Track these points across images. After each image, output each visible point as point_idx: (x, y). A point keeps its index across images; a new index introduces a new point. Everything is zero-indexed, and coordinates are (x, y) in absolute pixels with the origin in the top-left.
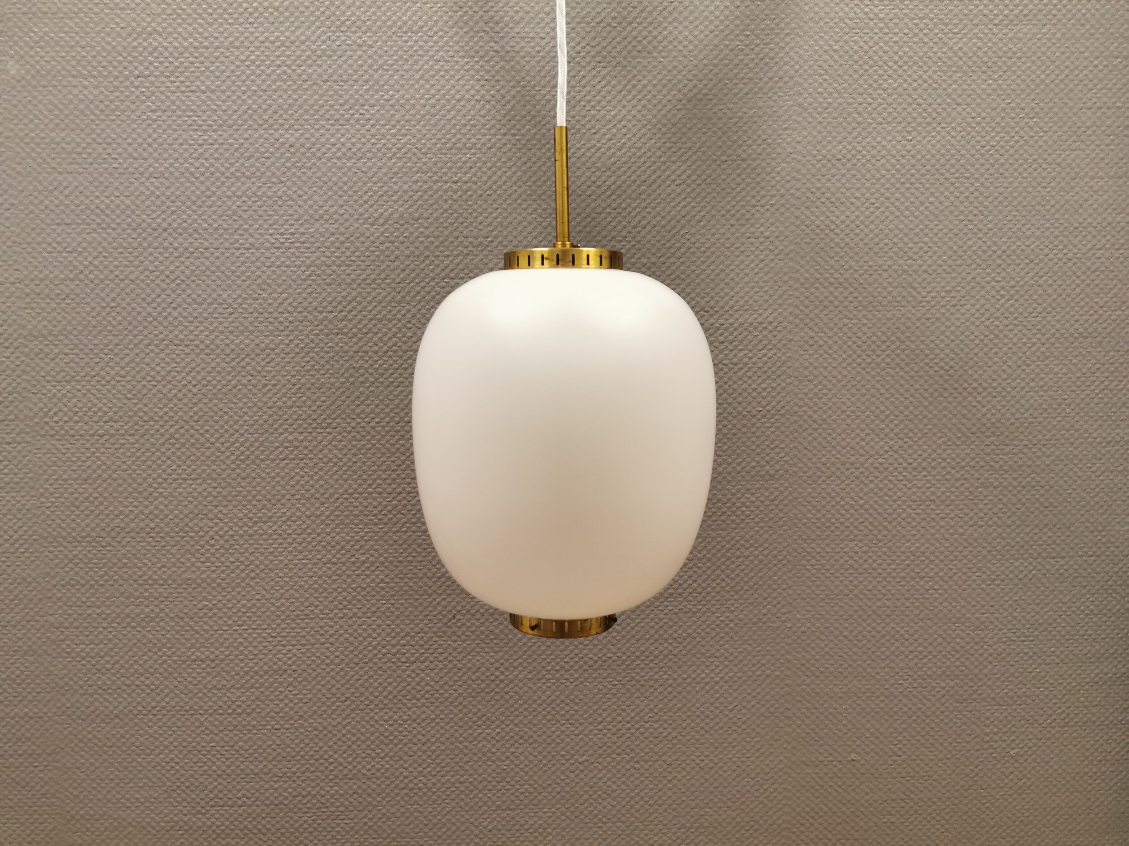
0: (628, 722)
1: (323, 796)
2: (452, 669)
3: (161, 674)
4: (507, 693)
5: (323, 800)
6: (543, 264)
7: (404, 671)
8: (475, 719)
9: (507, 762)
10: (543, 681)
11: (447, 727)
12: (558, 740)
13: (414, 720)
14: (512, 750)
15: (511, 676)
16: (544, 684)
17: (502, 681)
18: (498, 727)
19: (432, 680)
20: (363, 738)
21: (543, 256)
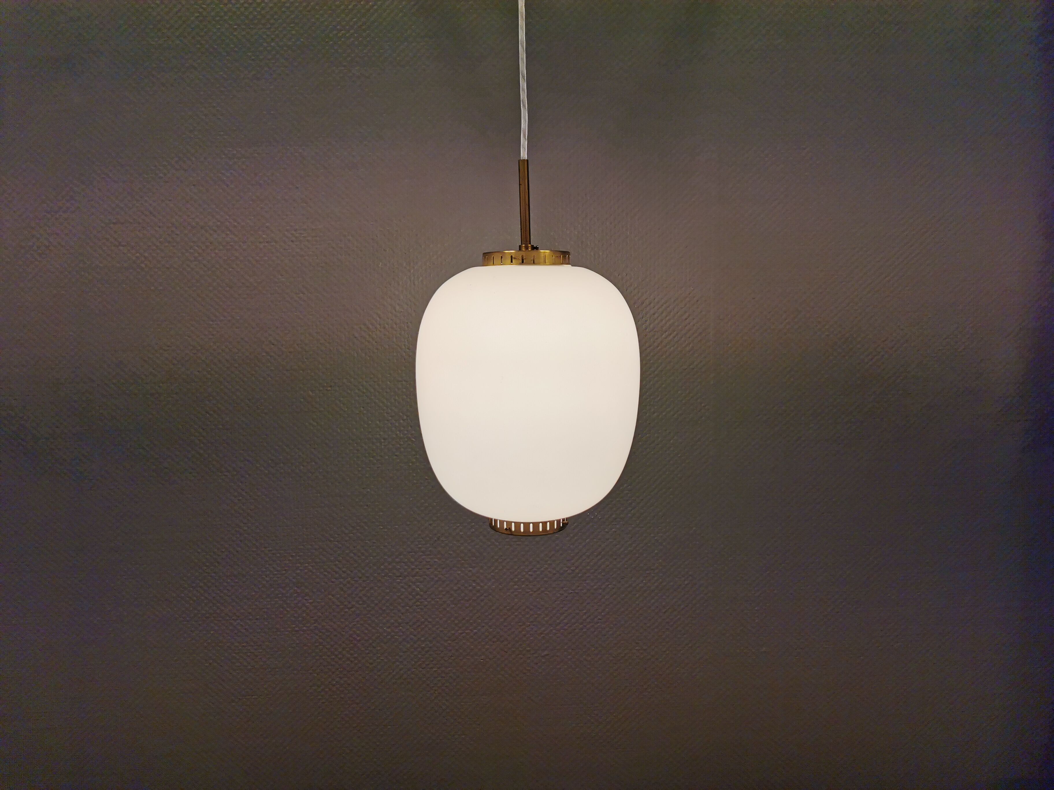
0: (581, 624)
1: (334, 685)
2: (437, 581)
3: (201, 587)
4: (482, 601)
5: (334, 689)
6: (512, 262)
7: (399, 583)
8: (456, 622)
9: (483, 657)
10: (511, 591)
11: (434, 629)
12: (524, 639)
13: (407, 623)
14: (487, 647)
15: (486, 587)
16: (512, 593)
17: (478, 591)
18: (475, 628)
19: (421, 590)
20: (366, 638)
21: (512, 257)
